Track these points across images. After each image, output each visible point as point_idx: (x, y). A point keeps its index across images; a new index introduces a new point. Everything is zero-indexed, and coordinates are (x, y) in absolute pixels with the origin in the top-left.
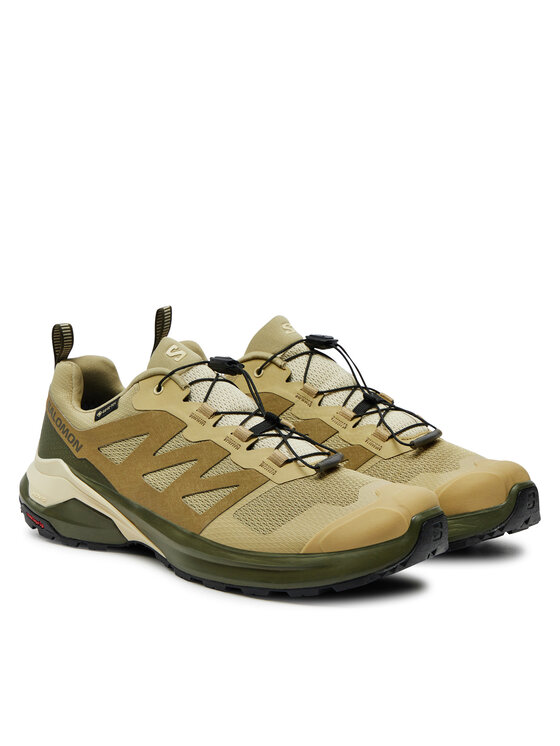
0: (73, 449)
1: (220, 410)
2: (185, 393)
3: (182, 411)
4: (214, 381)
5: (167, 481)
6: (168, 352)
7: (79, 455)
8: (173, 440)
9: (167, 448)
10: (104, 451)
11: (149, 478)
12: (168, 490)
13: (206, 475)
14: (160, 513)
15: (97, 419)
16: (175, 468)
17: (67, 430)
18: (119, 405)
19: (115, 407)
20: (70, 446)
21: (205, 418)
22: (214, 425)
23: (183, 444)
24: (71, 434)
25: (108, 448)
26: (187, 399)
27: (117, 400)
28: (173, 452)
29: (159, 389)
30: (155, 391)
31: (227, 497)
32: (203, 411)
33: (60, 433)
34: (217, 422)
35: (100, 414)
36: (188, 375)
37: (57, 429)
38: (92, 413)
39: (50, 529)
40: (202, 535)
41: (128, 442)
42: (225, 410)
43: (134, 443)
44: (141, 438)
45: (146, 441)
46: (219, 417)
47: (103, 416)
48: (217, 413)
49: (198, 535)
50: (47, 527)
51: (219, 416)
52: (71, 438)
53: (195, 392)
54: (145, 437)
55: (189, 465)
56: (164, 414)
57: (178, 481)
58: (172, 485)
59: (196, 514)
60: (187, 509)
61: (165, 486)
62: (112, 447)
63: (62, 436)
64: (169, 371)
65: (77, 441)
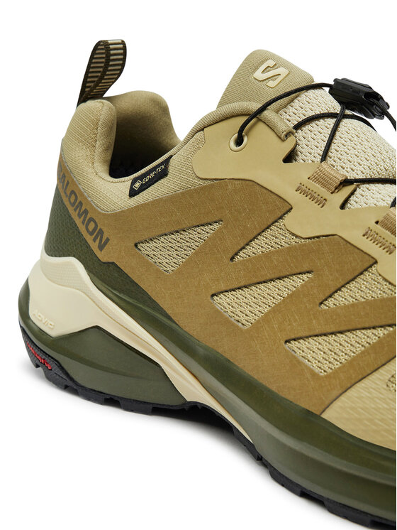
0: (94, 246)
1: (351, 176)
2: (286, 147)
3: (281, 181)
4: (339, 117)
5: (256, 309)
6: (259, 74)
7: (103, 256)
8: (267, 233)
9: (256, 248)
10: (146, 249)
11: (222, 300)
12: (257, 326)
13: (330, 302)
14: (246, 364)
15: (133, 193)
16: (270, 285)
17: (86, 212)
18: (171, 169)
19: (164, 174)
20: (89, 239)
21: (324, 192)
22: (343, 207)
23: (285, 241)
24: (91, 219)
25: (152, 244)
26: (290, 158)
27: (167, 161)
28: (267, 256)
29: (239, 142)
30: (232, 144)
31: (373, 346)
32: (320, 178)
33: (74, 215)
34: (346, 201)
35: (137, 185)
36: (290, 110)
37: (71, 210)
38: (125, 183)
39: (60, 373)
40: (325, 416)
41: (186, 235)
42: (361, 176)
43: (196, 236)
44: (207, 228)
45: (218, 234)
46: (349, 189)
47: (143, 188)
48: (346, 182)
49: (318, 417)
50: (56, 369)
51: (351, 188)
52: (91, 226)
53: (303, 143)
54: (216, 226)
55: (298, 282)
56: (249, 185)
57: (276, 310)
58: (266, 318)
59: (314, 374)
60: (296, 365)
61: (252, 319)
62: (158, 244)
63: (78, 222)
64: (255, 106)
65: (101, 232)
